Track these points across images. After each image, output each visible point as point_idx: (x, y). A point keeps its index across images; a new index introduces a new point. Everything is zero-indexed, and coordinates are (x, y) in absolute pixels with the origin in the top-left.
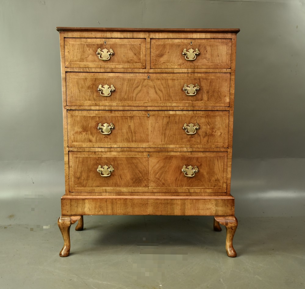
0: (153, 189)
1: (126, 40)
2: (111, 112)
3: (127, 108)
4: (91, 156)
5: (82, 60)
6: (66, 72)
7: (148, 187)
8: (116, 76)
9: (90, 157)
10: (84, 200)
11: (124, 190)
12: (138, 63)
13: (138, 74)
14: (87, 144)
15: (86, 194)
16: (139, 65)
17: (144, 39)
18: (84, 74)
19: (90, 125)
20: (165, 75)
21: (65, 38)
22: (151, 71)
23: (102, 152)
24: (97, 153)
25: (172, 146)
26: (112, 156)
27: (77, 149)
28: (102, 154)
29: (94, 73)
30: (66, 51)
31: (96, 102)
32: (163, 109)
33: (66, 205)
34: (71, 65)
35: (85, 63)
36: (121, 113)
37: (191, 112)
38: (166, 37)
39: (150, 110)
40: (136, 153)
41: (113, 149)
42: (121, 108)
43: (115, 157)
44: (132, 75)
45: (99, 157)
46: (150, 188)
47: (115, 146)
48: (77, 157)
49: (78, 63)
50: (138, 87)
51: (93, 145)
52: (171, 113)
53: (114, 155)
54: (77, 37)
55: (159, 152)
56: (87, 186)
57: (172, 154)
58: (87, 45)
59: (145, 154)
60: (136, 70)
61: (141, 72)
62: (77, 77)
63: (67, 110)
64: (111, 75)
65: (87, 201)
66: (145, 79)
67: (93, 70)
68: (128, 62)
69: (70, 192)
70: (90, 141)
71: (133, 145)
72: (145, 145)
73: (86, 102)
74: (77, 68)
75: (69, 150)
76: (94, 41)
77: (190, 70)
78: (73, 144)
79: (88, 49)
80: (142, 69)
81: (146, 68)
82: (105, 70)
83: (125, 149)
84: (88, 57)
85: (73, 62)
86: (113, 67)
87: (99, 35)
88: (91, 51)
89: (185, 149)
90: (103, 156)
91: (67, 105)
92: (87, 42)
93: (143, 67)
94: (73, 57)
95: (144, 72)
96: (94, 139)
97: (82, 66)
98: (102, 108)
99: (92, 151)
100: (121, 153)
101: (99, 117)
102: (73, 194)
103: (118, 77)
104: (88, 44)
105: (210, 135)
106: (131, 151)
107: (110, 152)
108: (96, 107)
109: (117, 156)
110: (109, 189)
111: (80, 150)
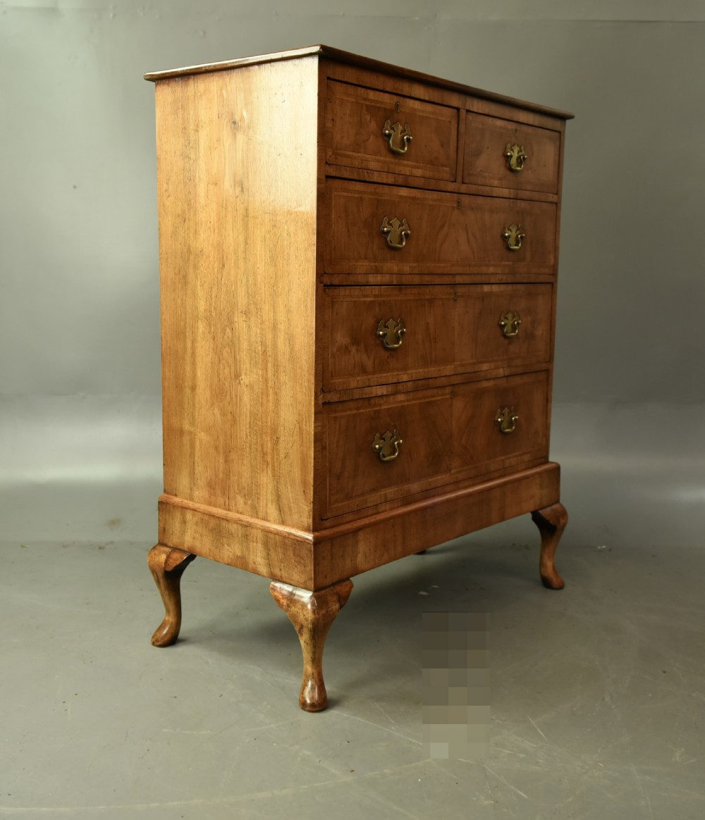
0: (458, 472)
1: (429, 108)
2: (400, 290)
3: (427, 279)
4: (362, 411)
5: (357, 146)
6: (328, 177)
7: (450, 470)
8: (412, 195)
9: (360, 414)
10: (356, 532)
11: (415, 487)
12: (446, 166)
13: (444, 193)
14: (359, 378)
15: (351, 517)
16: (446, 172)
17: (456, 110)
18: (359, 186)
19: (364, 327)
20: (480, 200)
21: (329, 78)
22: (464, 188)
23: (382, 396)
24: (372, 401)
25: (485, 367)
26: (397, 405)
27: (338, 395)
28: (381, 401)
29: (376, 185)
30: (329, 116)
31: (377, 264)
32: (478, 279)
33: (324, 558)
34: (336, 158)
35: (362, 155)
36: (415, 291)
37: (510, 287)
38: (486, 111)
39: (459, 284)
40: (435, 391)
41: (400, 387)
42: (416, 280)
43: (402, 406)
44: (435, 195)
45: (376, 411)
46: (453, 471)
47: (405, 378)
48: (336, 418)
49: (350, 153)
50: (443, 226)
51: (369, 380)
52: (486, 288)
53: (401, 402)
54: (350, 81)
55: (466, 383)
56: (354, 495)
57: (485, 384)
58: (367, 105)
59: (448, 390)
60: (442, 186)
61: (449, 189)
62: (345, 194)
63: (325, 286)
64: (404, 192)
65: (361, 535)
66: (453, 208)
67: (376, 178)
68: (431, 163)
69: (322, 520)
70: (364, 371)
71: (432, 371)
72: (448, 369)
73: (359, 264)
74: (348, 168)
75: (324, 401)
76: (380, 100)
77: (512, 193)
78: (333, 381)
79: (368, 118)
80: (450, 183)
81: (455, 182)
82: (395, 178)
83: (420, 382)
84: (368, 140)
85: (341, 149)
86: (407, 171)
87: (390, 84)
88: (373, 125)
89: (501, 372)
90: (383, 408)
91: (325, 273)
92: (369, 100)
93: (452, 179)
94: (342, 137)
95: (452, 190)
96: (369, 364)
97: (356, 163)
98: (387, 279)
99: (365, 397)
100: (412, 394)
101: (380, 304)
102: (327, 523)
103: (414, 198)
104: (368, 103)
105: (530, 336)
106: (428, 388)
107: (395, 393)
108: (376, 277)
109: (406, 403)
110: (390, 492)
111: (345, 399)
